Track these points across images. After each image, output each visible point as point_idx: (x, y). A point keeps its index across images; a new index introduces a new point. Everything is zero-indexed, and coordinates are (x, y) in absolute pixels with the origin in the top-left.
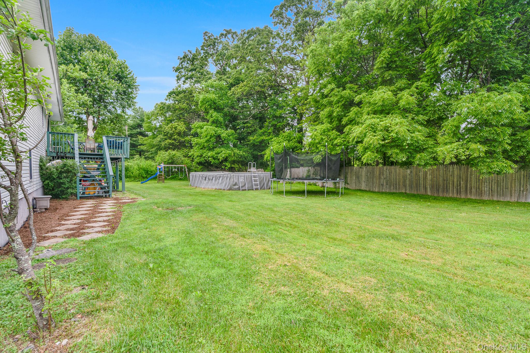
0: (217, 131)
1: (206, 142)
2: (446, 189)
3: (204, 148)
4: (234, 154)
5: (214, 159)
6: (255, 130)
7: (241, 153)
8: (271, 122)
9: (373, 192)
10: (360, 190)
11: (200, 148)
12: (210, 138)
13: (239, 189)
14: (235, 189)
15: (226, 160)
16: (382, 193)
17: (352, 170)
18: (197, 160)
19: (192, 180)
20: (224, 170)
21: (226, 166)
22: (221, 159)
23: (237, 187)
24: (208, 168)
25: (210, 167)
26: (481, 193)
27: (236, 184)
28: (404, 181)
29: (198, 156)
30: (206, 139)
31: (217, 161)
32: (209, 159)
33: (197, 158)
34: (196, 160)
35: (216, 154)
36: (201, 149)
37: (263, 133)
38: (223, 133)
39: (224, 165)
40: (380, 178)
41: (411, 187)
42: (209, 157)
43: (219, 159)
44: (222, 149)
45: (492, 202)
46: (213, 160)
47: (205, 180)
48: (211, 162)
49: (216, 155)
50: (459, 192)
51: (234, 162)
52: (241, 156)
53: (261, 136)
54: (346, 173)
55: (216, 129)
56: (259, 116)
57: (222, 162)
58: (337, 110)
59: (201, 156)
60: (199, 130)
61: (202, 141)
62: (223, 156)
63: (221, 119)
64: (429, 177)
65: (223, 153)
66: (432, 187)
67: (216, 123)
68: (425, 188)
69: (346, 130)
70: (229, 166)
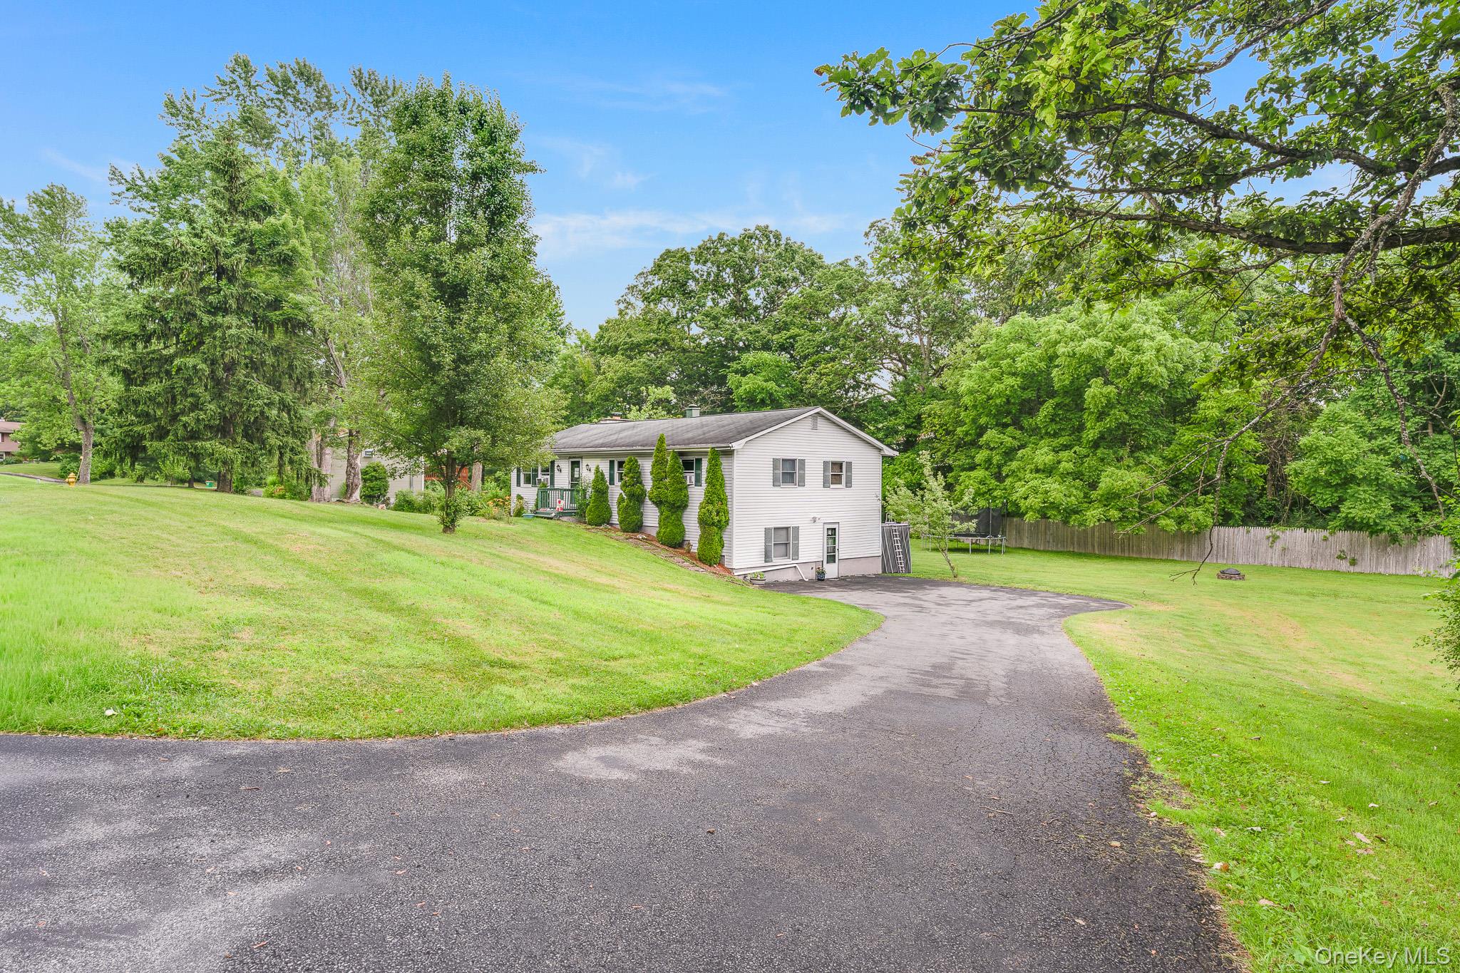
2: (1112, 548)
9: (1038, 551)
10: (1022, 548)
16: (1048, 551)
26: (1140, 552)
28: (1072, 538)
40: (1046, 533)
41: (1079, 545)
45: (1148, 559)
50: (1123, 550)
58: (996, 459)
64: (1097, 534)
66: (1099, 545)
68: (1093, 546)
69: (1008, 481)
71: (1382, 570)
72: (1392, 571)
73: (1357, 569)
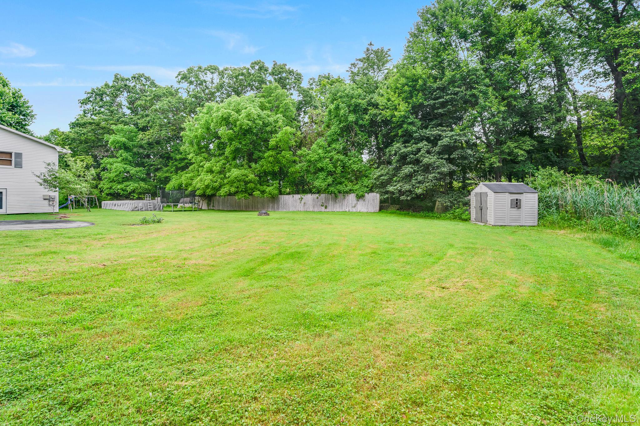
0: (126, 168)
1: (116, 176)
3: (113, 181)
4: (140, 187)
5: (123, 190)
6: (161, 168)
7: (146, 186)
8: (174, 162)
11: (109, 181)
12: (120, 173)
13: (138, 210)
14: (136, 210)
15: (134, 191)
17: (216, 198)
18: (107, 191)
19: (104, 206)
20: (133, 199)
21: (134, 196)
22: (129, 190)
23: (137, 209)
24: (117, 198)
25: (119, 197)
27: (136, 208)
29: (107, 188)
30: (116, 174)
31: (125, 193)
32: (119, 191)
33: (107, 190)
34: (105, 192)
35: (125, 186)
36: (111, 182)
37: (167, 171)
38: (132, 170)
39: (132, 196)
42: (118, 189)
43: (127, 191)
44: (131, 183)
46: (122, 192)
47: (115, 206)
48: (120, 193)
49: (125, 188)
51: (140, 193)
52: (146, 189)
53: (166, 173)
54: (214, 200)
55: (125, 166)
56: (167, 155)
57: (130, 193)
59: (111, 188)
60: (108, 166)
61: (112, 175)
62: (131, 188)
63: (130, 158)
65: (132, 186)
67: (125, 160)
70: (137, 196)
71: (335, 210)
72: (338, 210)
73: (327, 210)
